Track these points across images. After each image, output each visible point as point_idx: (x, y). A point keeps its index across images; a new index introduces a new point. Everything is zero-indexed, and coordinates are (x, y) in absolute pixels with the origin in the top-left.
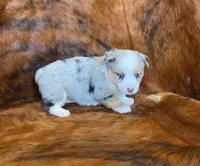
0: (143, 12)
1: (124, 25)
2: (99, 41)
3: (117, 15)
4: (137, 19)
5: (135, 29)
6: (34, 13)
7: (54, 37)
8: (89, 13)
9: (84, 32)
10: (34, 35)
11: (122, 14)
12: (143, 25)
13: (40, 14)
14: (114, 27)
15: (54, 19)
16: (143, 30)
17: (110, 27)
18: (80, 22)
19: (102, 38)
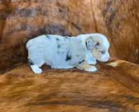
0: (105, 4)
1: (91, 13)
2: (73, 24)
3: (86, 6)
4: (100, 9)
5: (98, 15)
6: (30, 4)
7: (43, 21)
8: (67, 4)
9: (63, 17)
10: (30, 20)
11: (89, 5)
12: (104, 12)
13: (34, 5)
14: (83, 14)
15: (43, 9)
16: (104, 17)
17: (81, 14)
18: (60, 11)
19: (75, 22)
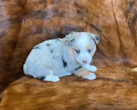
0: (127, 4)
1: (112, 14)
2: (92, 26)
3: (106, 6)
4: (122, 9)
5: (120, 16)
6: (46, 6)
7: (59, 23)
8: (85, 5)
9: (82, 19)
10: (46, 22)
11: (110, 6)
12: (126, 14)
13: (50, 7)
14: (104, 15)
15: (60, 10)
16: (127, 18)
17: (101, 15)
18: (79, 12)
19: (94, 24)
